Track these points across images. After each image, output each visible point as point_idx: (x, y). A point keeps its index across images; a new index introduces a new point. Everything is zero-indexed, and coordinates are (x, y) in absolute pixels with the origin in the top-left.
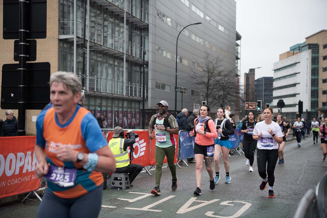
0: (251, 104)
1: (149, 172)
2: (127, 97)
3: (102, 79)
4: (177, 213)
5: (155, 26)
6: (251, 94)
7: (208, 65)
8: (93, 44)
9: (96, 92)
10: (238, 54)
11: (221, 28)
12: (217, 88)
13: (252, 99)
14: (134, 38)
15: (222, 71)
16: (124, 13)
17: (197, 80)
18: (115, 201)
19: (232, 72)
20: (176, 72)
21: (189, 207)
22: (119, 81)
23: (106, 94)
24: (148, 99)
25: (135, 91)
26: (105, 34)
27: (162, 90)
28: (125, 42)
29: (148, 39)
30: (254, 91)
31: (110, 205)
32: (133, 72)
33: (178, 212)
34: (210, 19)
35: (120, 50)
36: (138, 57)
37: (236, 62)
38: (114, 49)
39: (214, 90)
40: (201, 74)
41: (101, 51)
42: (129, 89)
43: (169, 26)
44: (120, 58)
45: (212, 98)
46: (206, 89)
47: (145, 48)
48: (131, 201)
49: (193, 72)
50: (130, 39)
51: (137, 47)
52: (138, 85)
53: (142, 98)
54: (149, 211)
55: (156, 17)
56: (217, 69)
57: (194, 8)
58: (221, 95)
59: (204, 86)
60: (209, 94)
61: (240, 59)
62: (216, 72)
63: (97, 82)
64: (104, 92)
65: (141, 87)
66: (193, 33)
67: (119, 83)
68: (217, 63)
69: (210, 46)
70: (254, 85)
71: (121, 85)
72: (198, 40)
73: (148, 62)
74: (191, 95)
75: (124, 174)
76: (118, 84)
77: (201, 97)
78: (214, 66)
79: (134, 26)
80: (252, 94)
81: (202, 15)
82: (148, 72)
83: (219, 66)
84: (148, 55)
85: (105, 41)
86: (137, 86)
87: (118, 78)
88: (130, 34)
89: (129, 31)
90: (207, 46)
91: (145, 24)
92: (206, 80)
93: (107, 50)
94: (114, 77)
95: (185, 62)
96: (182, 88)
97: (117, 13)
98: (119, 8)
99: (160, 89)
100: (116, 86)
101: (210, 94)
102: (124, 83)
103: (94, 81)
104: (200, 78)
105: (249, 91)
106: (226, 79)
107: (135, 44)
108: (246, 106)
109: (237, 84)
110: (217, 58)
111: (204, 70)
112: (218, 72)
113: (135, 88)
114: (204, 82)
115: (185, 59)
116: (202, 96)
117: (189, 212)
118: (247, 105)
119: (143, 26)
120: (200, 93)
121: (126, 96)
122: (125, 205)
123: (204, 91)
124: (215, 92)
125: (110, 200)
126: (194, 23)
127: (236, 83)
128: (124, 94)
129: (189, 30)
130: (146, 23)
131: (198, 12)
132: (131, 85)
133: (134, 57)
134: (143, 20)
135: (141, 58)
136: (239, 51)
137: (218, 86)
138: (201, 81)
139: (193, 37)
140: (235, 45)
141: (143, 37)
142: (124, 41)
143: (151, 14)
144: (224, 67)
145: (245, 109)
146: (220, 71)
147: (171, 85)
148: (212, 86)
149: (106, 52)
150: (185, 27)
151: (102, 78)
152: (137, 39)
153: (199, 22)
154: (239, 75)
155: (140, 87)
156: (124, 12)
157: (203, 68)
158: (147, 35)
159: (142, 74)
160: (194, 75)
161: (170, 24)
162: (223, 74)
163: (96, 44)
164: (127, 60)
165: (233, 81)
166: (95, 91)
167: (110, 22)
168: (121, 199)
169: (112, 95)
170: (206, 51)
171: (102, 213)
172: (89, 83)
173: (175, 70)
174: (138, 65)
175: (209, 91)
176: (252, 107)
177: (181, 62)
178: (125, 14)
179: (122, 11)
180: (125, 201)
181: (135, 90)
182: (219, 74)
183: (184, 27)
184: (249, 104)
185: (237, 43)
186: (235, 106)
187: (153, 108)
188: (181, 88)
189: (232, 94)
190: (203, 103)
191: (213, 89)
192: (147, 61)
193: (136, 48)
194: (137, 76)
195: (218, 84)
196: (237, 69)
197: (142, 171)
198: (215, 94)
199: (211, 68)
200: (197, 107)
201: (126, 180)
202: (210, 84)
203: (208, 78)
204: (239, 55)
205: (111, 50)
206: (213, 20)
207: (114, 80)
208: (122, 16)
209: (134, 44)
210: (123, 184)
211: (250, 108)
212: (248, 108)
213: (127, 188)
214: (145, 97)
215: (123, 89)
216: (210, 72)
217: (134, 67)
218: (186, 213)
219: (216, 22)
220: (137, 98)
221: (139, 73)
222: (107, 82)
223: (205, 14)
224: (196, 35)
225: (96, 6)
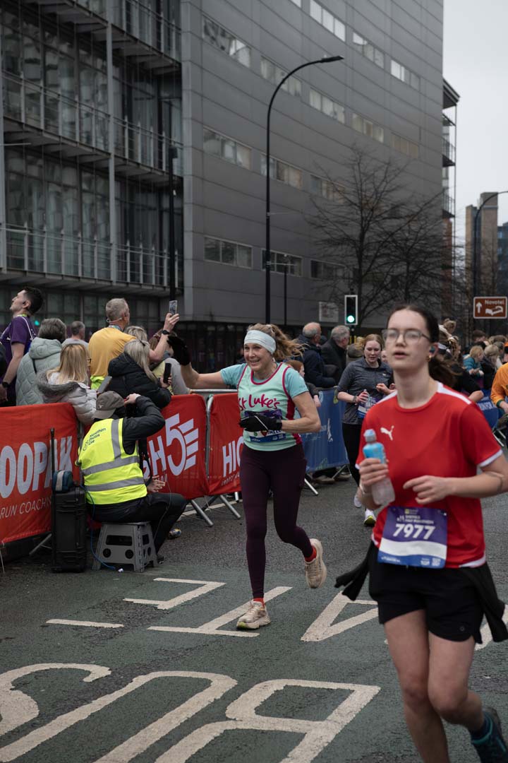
0: (491, 303)
1: (206, 517)
2: (121, 288)
3: (44, 232)
4: (302, 639)
5: (202, 68)
6: (487, 270)
7: (361, 185)
8: (14, 127)
9: (29, 272)
10: (448, 151)
11: (397, 71)
12: (388, 255)
13: (490, 284)
14: (137, 107)
15: (403, 204)
16: (105, 28)
17: (327, 233)
18: (118, 606)
19: (432, 206)
20: (268, 210)
21: (336, 621)
22: (95, 239)
23: (60, 278)
24: (183, 290)
25: (146, 269)
26: (51, 95)
27: (225, 264)
28: (112, 119)
29: (181, 109)
30: (496, 259)
31: (105, 620)
32: (138, 210)
33: (307, 637)
34: (366, 43)
35: (96, 142)
36: (152, 165)
37: (444, 175)
38: (78, 140)
39: (380, 261)
40: (340, 214)
41: (41, 146)
42: (126, 263)
43: (242, 66)
44: (97, 170)
45: (374, 286)
46: (357, 260)
47: (170, 137)
48: (163, 605)
49: (317, 207)
50: (127, 109)
51: (148, 134)
52: (153, 249)
53: (168, 290)
54: (222, 636)
55: (201, 39)
56: (387, 197)
57: (316, 11)
58: (401, 275)
59: (349, 248)
60: (363, 274)
61: (454, 164)
62: (385, 207)
63: (31, 242)
64: (53, 271)
65: (161, 254)
66: (314, 88)
67: (96, 244)
68: (388, 179)
69: (365, 127)
70: (497, 241)
71: (103, 251)
72: (329, 108)
73: (181, 179)
74: (310, 277)
75: (139, 526)
76: (93, 247)
77: (342, 281)
78: (378, 188)
79: (138, 69)
80: (490, 268)
81: (340, 31)
82: (182, 209)
83: (394, 187)
84: (182, 159)
85: (51, 115)
86: (151, 254)
87: (95, 229)
88: (126, 93)
89: (123, 84)
90: (358, 126)
91: (171, 62)
92: (354, 232)
93: (58, 144)
94: (81, 228)
95: (292, 178)
96: (285, 255)
97: (83, 29)
98: (90, 12)
99: (218, 260)
100: (89, 254)
101: (366, 274)
102: (111, 244)
103: (23, 241)
104: (336, 224)
105: (480, 261)
106: (414, 227)
107: (142, 125)
108: (476, 309)
109: (447, 243)
110: (389, 164)
111: (350, 201)
112: (390, 206)
113: (146, 259)
114: (347, 236)
115: (292, 167)
116: (343, 278)
117: (337, 636)
118: (479, 305)
119: (165, 67)
120: (336, 269)
121: (117, 282)
122: (148, 619)
123: (350, 264)
124: (380, 266)
125: (102, 606)
126: (320, 59)
127: (445, 238)
128: (114, 277)
129: (302, 80)
130: (173, 60)
131: (329, 22)
132: (131, 249)
133: (138, 164)
134: (162, 51)
135: (160, 166)
136: (451, 140)
137: (389, 249)
138: (342, 233)
139: (315, 101)
140: (442, 124)
141: (166, 102)
142: (109, 116)
143: (189, 30)
144: (406, 191)
145: (475, 317)
146: (395, 204)
147: (250, 248)
148: (375, 249)
149: (55, 149)
150: (291, 70)
151: (45, 229)
152: (146, 110)
153: (335, 55)
154: (453, 213)
155: (158, 256)
156: (105, 24)
157: (346, 195)
158: (177, 98)
159: (166, 217)
160: (318, 217)
161: (244, 59)
162: (403, 211)
163: (24, 126)
164: (119, 172)
165: (435, 233)
166: (26, 268)
167: (62, 56)
168: (136, 601)
169: (77, 280)
170: (355, 144)
171: (84, 645)
172: (7, 245)
173: (265, 203)
174: (152, 189)
175: (364, 264)
176: (494, 311)
177: (279, 177)
178: (109, 32)
179: (100, 21)
180: (147, 605)
181: (144, 266)
182: (394, 213)
183: (289, 72)
184: (487, 302)
185: (446, 114)
186: (440, 306)
187: (201, 318)
188: (280, 256)
189: (432, 271)
190: (348, 298)
191: (376, 257)
192: (179, 175)
193: (144, 138)
194: (149, 222)
195: (389, 242)
196: (448, 197)
197: (186, 514)
198: (381, 272)
199: (369, 194)
200: (328, 313)
201: (144, 544)
202: (366, 241)
203: (361, 224)
204: (450, 153)
205: (70, 143)
206: (375, 47)
207: (82, 235)
208: (100, 39)
209: (139, 125)
210: (136, 554)
211: (489, 315)
212: (483, 313)
213: (149, 566)
214: (177, 286)
215: (108, 262)
216: (367, 209)
217: (140, 194)
218: (330, 639)
219: (383, 52)
220: (151, 288)
221: (157, 213)
222: (62, 240)
223: (350, 29)
224: (323, 94)
225: (20, 8)
